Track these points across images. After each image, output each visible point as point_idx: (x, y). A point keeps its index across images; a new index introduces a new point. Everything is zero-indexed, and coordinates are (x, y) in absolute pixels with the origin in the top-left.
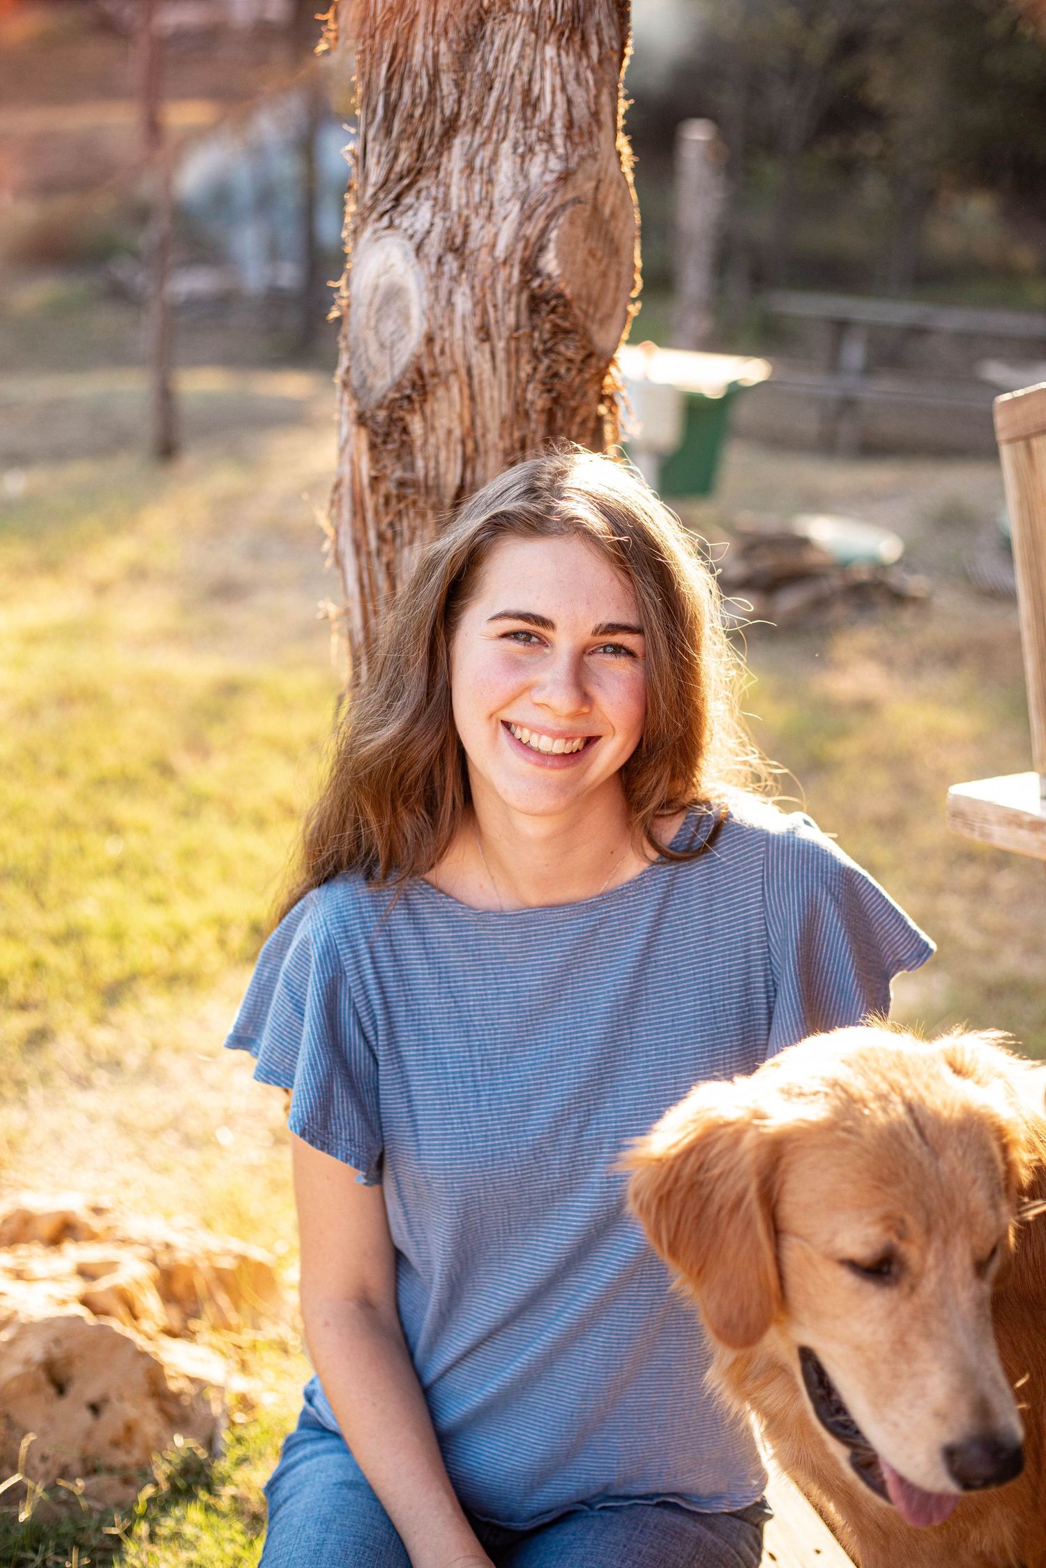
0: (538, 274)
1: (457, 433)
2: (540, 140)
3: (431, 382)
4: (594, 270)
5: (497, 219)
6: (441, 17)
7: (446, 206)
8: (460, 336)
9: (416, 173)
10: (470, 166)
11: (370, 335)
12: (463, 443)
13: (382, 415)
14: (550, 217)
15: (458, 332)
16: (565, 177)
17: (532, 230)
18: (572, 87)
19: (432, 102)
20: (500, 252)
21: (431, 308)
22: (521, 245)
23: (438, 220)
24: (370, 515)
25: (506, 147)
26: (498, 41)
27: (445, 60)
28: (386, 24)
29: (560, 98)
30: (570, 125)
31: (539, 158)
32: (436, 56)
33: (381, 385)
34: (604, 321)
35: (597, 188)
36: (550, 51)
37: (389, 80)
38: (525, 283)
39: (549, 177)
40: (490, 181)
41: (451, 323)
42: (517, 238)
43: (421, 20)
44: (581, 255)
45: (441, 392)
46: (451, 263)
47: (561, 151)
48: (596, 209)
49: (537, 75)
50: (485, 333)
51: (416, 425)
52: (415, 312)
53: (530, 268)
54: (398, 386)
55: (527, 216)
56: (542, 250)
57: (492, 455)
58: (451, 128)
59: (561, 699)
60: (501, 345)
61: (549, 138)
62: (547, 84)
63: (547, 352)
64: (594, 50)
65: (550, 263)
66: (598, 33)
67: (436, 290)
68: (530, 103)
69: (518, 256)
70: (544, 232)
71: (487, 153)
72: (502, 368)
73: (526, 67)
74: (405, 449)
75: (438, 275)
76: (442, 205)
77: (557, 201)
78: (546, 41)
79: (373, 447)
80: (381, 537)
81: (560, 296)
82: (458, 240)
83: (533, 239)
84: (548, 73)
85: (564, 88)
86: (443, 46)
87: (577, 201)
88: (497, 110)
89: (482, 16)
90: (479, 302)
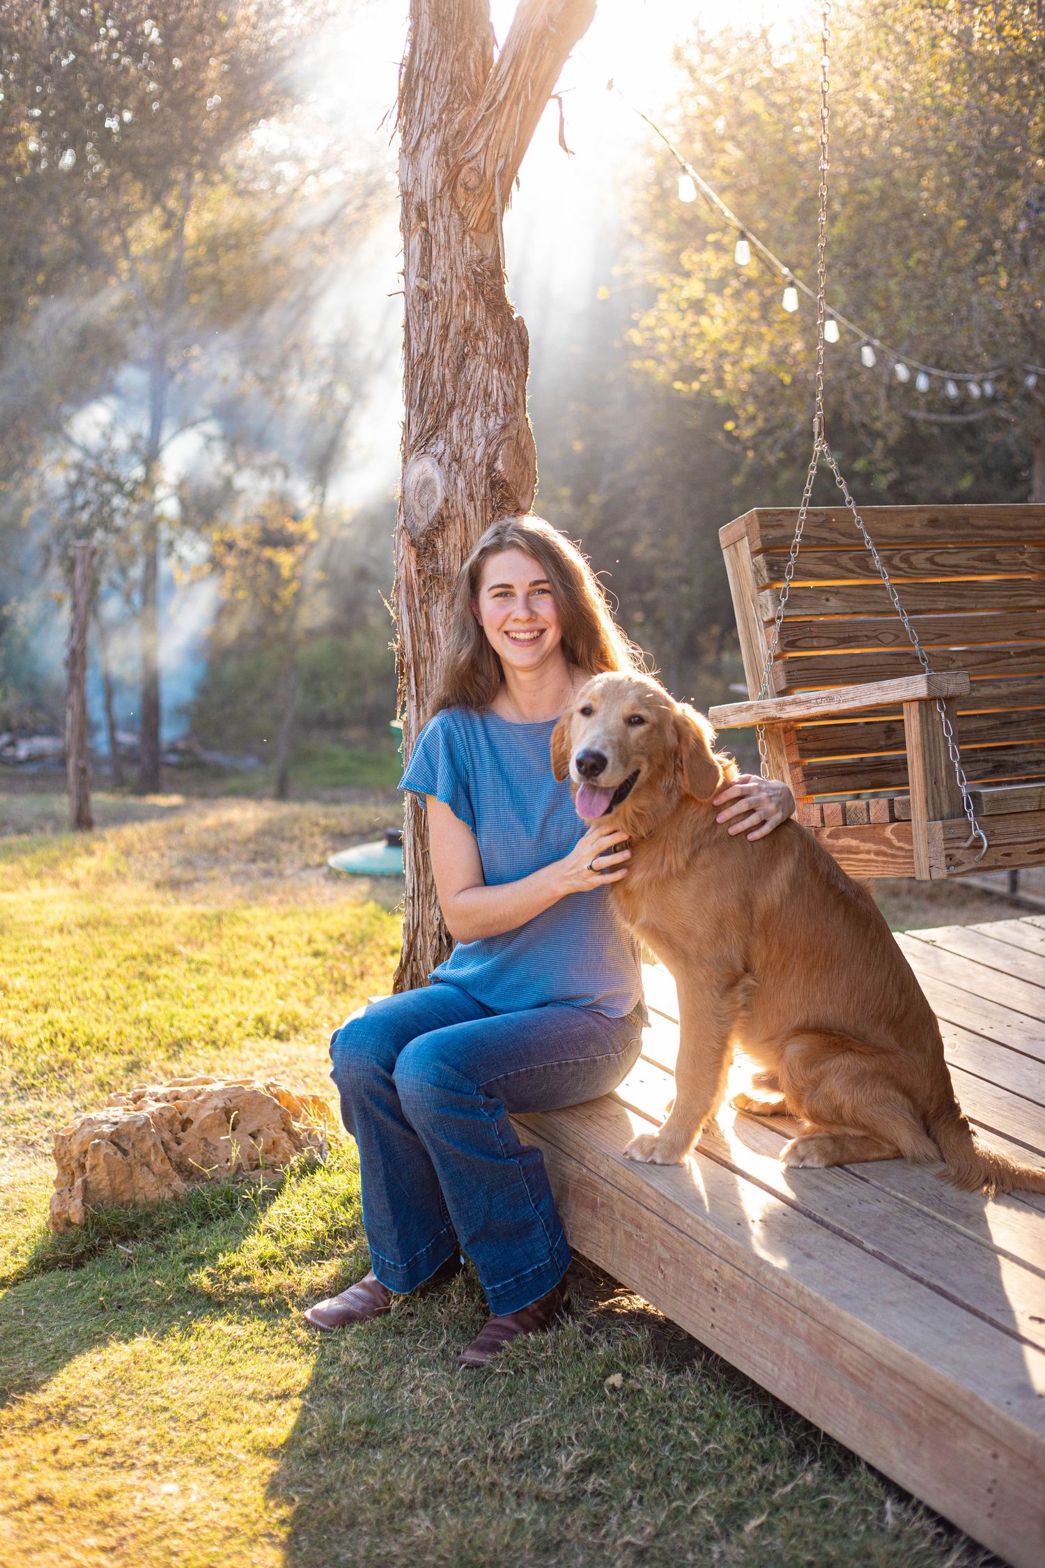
0: (494, 471)
1: (459, 546)
2: (493, 411)
3: (447, 521)
4: (518, 471)
5: (475, 446)
6: (446, 357)
7: (451, 441)
8: (460, 498)
9: (435, 428)
10: (461, 423)
11: (416, 504)
12: (461, 551)
13: (423, 540)
14: (499, 445)
15: (459, 497)
16: (504, 427)
17: (491, 450)
18: (506, 387)
19: (442, 396)
20: (477, 460)
21: (447, 487)
22: (486, 458)
23: (448, 449)
24: (416, 592)
25: (478, 414)
26: (472, 368)
27: (448, 377)
28: (420, 362)
29: (501, 393)
30: (505, 404)
31: (492, 419)
32: (444, 375)
33: (422, 525)
34: (524, 494)
35: (518, 433)
36: (495, 372)
37: (422, 388)
38: (488, 475)
39: (498, 427)
40: (471, 430)
41: (456, 493)
42: (485, 453)
43: (436, 360)
44: (513, 463)
45: (451, 526)
46: (455, 466)
47: (502, 415)
48: (518, 443)
49: (490, 382)
50: (471, 498)
51: (439, 545)
52: (439, 488)
53: (490, 467)
54: (431, 524)
55: (488, 444)
56: (496, 459)
58: (451, 407)
59: (522, 614)
60: (478, 503)
61: (496, 410)
62: (494, 386)
63: (499, 507)
64: (515, 371)
65: (499, 465)
67: (448, 478)
68: (487, 395)
69: (485, 462)
70: (496, 451)
71: (468, 418)
72: (479, 514)
73: (485, 379)
74: (434, 555)
75: (449, 471)
76: (449, 441)
77: (502, 438)
78: (493, 367)
79: (418, 556)
80: (422, 602)
81: (504, 481)
82: (458, 456)
83: (492, 455)
84: (495, 381)
85: (502, 388)
86: (447, 371)
87: (510, 438)
88: (473, 398)
89: (464, 357)
90: (468, 483)
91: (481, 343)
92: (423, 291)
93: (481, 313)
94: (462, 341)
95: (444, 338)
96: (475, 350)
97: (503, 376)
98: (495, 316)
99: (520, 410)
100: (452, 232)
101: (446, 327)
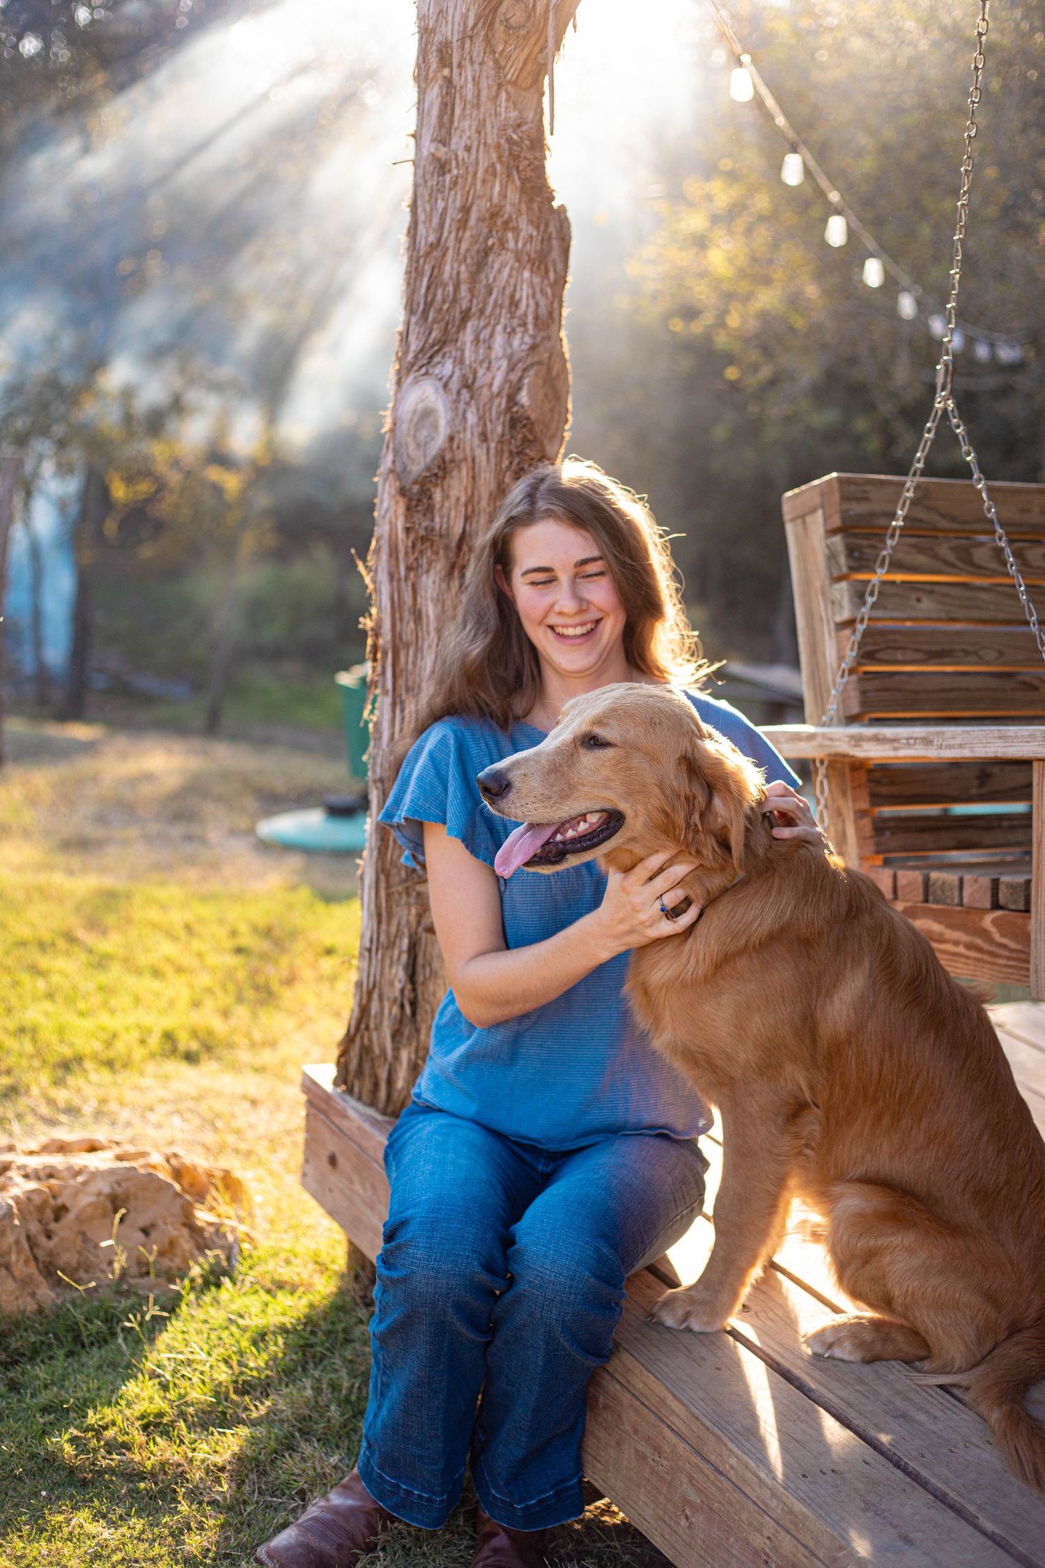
0: (516, 404)
1: (463, 499)
2: (520, 325)
3: (450, 466)
4: (547, 407)
5: (494, 369)
6: (463, 250)
7: (462, 361)
8: (470, 438)
9: (442, 342)
10: (477, 340)
11: (410, 440)
12: (466, 507)
13: (416, 488)
14: (525, 370)
15: (468, 435)
16: (533, 348)
17: (514, 377)
18: (538, 296)
19: (455, 301)
20: (495, 388)
21: (453, 420)
22: (507, 386)
23: (457, 370)
24: (401, 556)
25: (499, 328)
26: (496, 266)
27: (464, 276)
28: (428, 254)
29: (531, 302)
30: (536, 318)
31: (519, 336)
32: (458, 273)
33: (416, 469)
34: (552, 438)
35: (550, 358)
36: (526, 274)
37: (428, 288)
38: (509, 409)
39: (525, 347)
40: (490, 348)
41: (465, 429)
42: (506, 380)
43: (450, 254)
44: (541, 395)
45: (455, 473)
46: (465, 395)
47: (531, 332)
48: (549, 370)
49: (518, 288)
50: (484, 437)
51: (437, 496)
52: (442, 423)
53: (512, 399)
54: (428, 469)
55: (511, 369)
56: (519, 389)
57: (482, 514)
58: (466, 316)
60: (493, 445)
61: (524, 325)
62: (524, 293)
63: (519, 453)
64: (552, 275)
65: (524, 397)
66: (554, 265)
67: (457, 409)
68: (514, 304)
69: (505, 391)
70: (521, 379)
71: (487, 331)
72: (493, 460)
73: (512, 281)
74: (430, 510)
75: (457, 401)
76: (460, 361)
77: (529, 361)
78: (524, 268)
79: (408, 509)
80: (409, 569)
81: (528, 418)
82: (470, 381)
83: (515, 382)
84: (525, 287)
85: (534, 296)
86: (463, 268)
87: (539, 363)
88: (495, 306)
89: (487, 251)
90: (481, 418)
91: (510, 235)
92: (439, 160)
93: (513, 196)
94: (485, 230)
95: (463, 224)
96: (502, 243)
97: (537, 280)
98: (531, 200)
99: (554, 327)
100: (484, 84)
101: (466, 210)
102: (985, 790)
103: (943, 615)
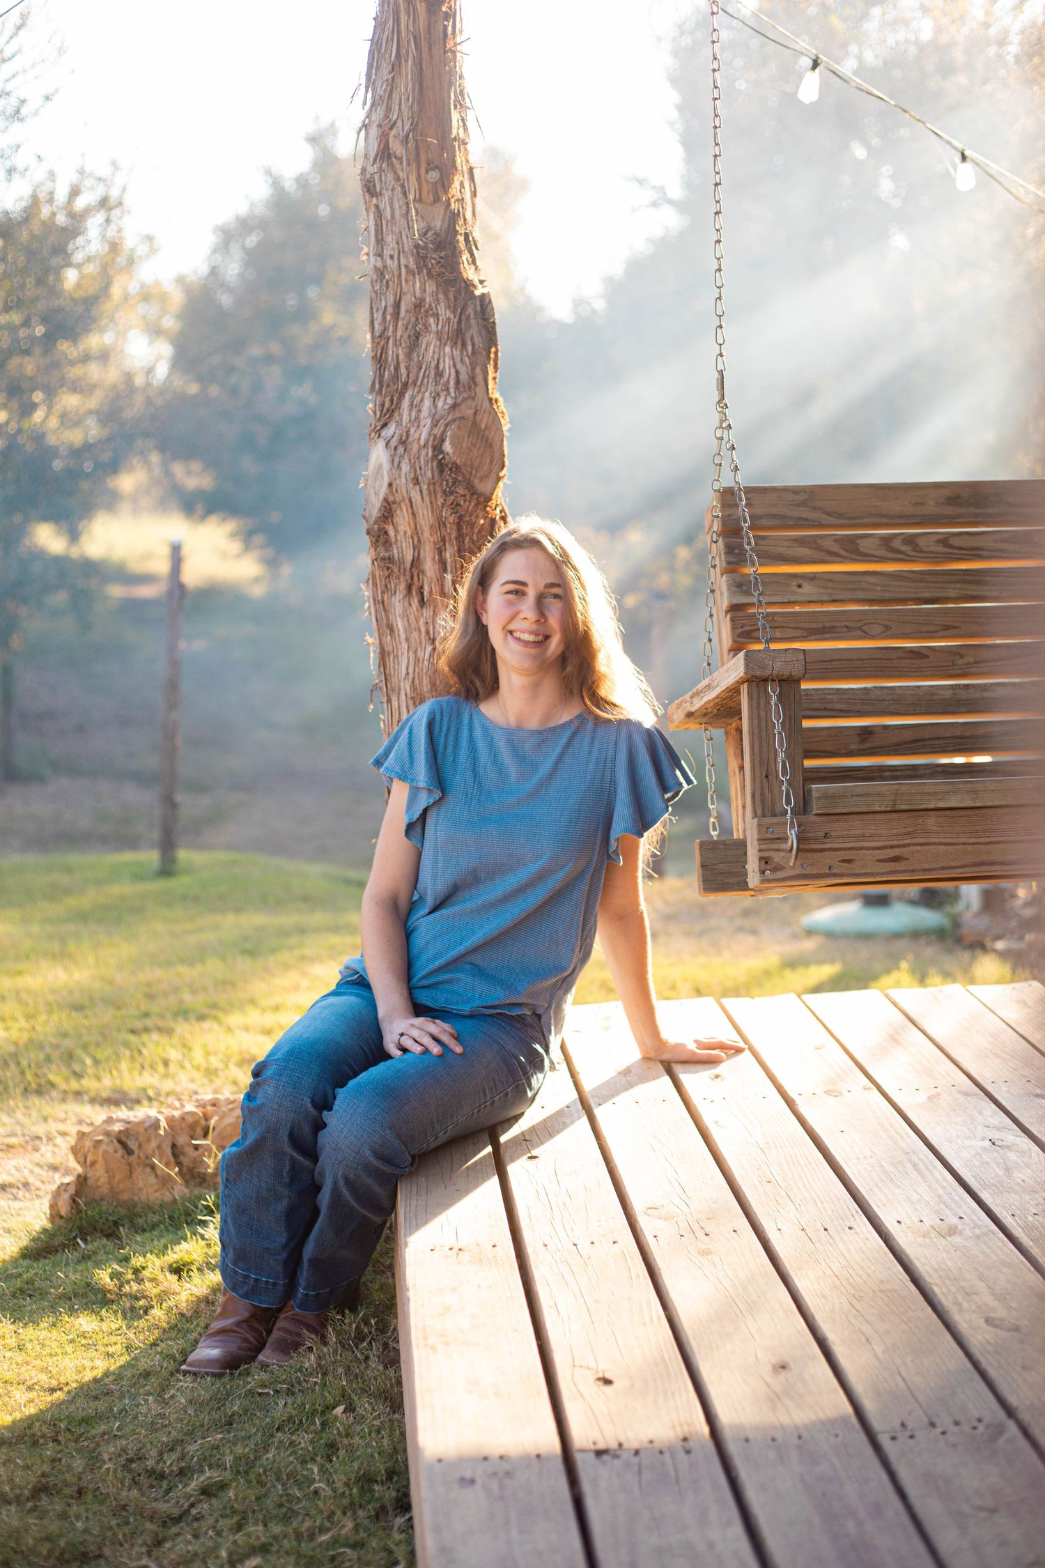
0: (442, 452)
1: (409, 533)
2: (442, 390)
3: (394, 506)
4: (475, 453)
5: (421, 427)
6: (398, 337)
7: (401, 424)
8: (403, 482)
9: (391, 411)
10: (411, 405)
11: (372, 492)
12: (412, 538)
13: (376, 527)
14: (446, 425)
15: (403, 480)
16: (454, 406)
17: (438, 431)
18: (459, 365)
19: (397, 377)
20: (422, 442)
21: (391, 470)
22: (432, 438)
23: (397, 431)
24: (378, 583)
25: (427, 394)
26: (424, 346)
27: (401, 357)
29: (453, 371)
30: (459, 383)
31: (442, 398)
32: (398, 355)
33: (375, 512)
34: (483, 478)
35: (476, 413)
36: (448, 349)
38: (435, 457)
39: (446, 407)
40: (419, 411)
41: (400, 476)
42: (430, 434)
43: (391, 341)
44: (465, 444)
45: (398, 512)
46: (401, 449)
47: (453, 395)
48: (477, 422)
49: (441, 361)
50: (416, 481)
51: (391, 531)
52: (385, 473)
53: (438, 449)
54: (381, 511)
55: (435, 425)
56: (443, 441)
57: (427, 543)
58: (404, 388)
60: (425, 487)
61: (447, 389)
62: (446, 364)
63: (451, 493)
64: (470, 348)
65: (447, 447)
66: (472, 339)
67: (393, 460)
68: (439, 374)
69: (430, 443)
70: (444, 432)
71: (418, 398)
72: (427, 499)
73: (436, 357)
74: (388, 543)
75: (395, 455)
76: (399, 423)
77: (450, 418)
78: (445, 344)
79: (374, 544)
80: (383, 592)
81: (455, 463)
82: (404, 438)
83: (438, 436)
84: (447, 360)
85: (454, 366)
86: (400, 351)
87: (462, 418)
88: (423, 378)
89: (417, 336)
90: (413, 466)
91: (431, 320)
92: (379, 269)
93: (431, 287)
94: (413, 319)
95: (396, 315)
96: (426, 326)
97: (457, 353)
98: (446, 293)
99: (480, 390)
100: (396, 205)
101: (397, 305)
102: (868, 745)
103: (825, 598)
